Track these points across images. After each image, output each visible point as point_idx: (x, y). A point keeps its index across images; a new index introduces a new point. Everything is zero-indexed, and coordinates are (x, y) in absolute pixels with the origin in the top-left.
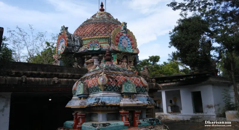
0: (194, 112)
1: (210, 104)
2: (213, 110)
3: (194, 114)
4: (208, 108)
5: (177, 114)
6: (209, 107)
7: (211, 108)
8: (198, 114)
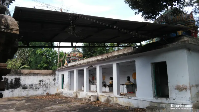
0: (154, 97)
1: (181, 84)
2: (187, 95)
3: (155, 100)
4: (177, 91)
5: (130, 98)
6: (180, 89)
7: (184, 91)
8: (160, 100)
